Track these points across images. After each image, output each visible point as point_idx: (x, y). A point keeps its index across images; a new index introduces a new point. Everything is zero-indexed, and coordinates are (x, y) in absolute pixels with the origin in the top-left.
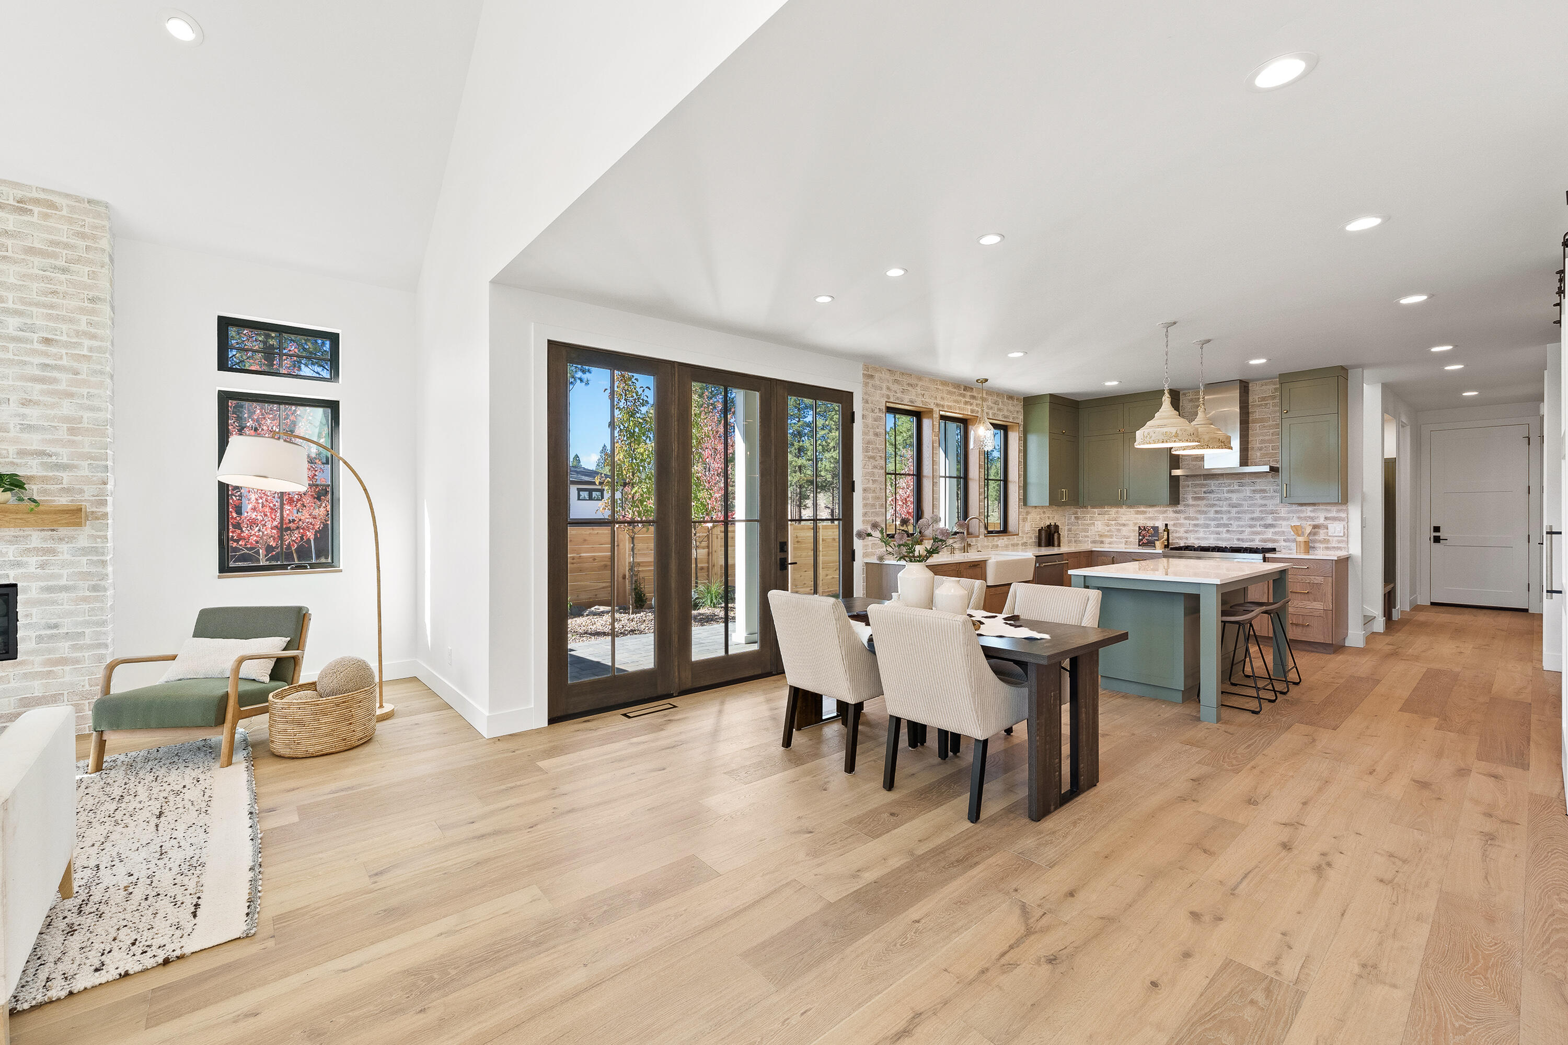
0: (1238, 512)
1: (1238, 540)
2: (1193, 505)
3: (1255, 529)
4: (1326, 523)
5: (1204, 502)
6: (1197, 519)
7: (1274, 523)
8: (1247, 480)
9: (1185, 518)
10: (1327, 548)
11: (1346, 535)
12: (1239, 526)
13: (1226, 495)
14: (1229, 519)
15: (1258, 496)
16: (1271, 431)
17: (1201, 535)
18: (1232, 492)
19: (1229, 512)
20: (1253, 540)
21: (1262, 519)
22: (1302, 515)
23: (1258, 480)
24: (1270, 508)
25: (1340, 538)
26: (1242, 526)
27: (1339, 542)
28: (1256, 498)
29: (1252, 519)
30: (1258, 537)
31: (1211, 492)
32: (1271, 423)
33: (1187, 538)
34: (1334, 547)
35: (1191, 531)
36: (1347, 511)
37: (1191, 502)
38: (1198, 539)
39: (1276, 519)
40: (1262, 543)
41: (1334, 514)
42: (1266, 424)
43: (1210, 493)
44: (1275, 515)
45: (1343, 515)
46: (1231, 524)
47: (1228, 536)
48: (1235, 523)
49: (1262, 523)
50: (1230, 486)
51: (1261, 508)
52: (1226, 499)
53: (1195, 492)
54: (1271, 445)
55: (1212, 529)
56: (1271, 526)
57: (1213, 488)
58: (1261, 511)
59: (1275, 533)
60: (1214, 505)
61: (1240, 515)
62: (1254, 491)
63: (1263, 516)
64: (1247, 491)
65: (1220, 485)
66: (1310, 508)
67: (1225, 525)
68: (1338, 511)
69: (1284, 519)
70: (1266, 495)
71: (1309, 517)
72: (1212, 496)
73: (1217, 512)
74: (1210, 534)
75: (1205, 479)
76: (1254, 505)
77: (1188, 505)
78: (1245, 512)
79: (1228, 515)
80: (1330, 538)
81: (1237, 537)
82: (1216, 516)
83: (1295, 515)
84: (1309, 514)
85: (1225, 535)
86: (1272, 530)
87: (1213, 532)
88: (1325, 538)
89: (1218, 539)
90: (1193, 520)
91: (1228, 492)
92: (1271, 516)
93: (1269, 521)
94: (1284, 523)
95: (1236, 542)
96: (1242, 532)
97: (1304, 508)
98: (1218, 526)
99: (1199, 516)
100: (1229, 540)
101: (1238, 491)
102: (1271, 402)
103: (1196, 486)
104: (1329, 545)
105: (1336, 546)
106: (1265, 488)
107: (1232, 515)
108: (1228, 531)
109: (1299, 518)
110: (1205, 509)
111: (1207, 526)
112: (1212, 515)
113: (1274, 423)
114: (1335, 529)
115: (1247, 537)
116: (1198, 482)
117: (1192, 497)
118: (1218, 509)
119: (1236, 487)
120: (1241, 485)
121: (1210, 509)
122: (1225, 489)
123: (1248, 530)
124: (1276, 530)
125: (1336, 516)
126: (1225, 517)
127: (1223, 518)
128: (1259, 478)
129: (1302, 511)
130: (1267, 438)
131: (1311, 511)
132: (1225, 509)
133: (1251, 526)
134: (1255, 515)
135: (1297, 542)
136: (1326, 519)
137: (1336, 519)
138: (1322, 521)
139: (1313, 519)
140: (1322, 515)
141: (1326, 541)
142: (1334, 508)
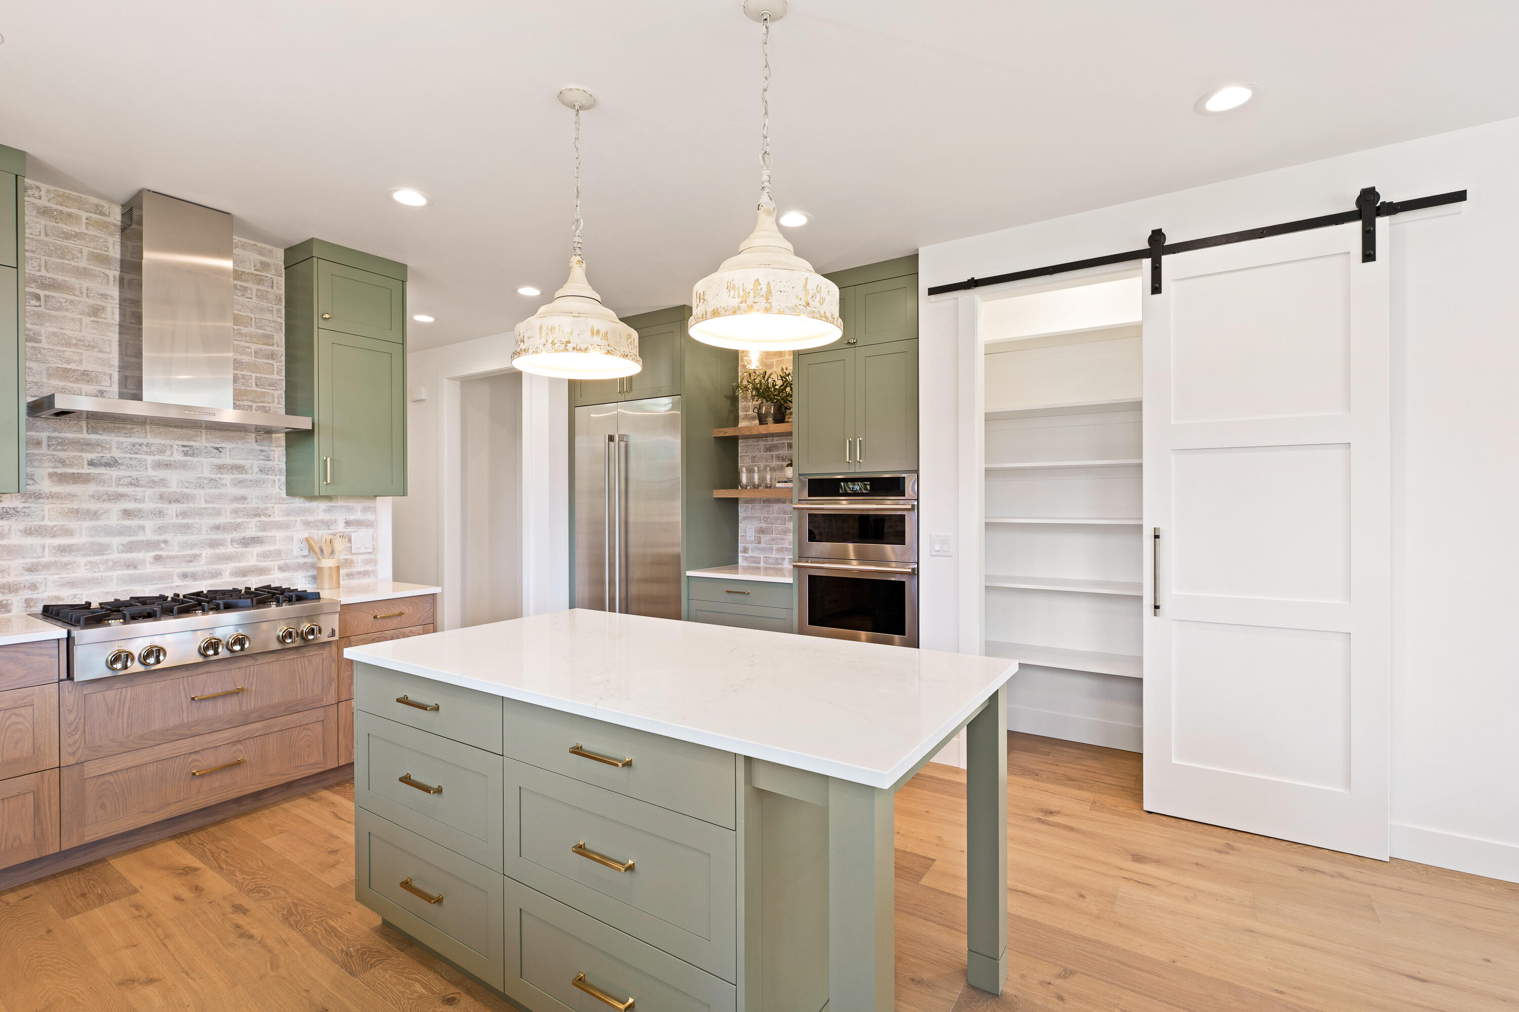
0: (184, 514)
1: (184, 576)
2: (52, 496)
3: (221, 550)
4: (347, 530)
5: (91, 488)
6: (68, 532)
7: (261, 534)
8: (203, 442)
9: (28, 532)
10: (350, 575)
11: (374, 550)
12: (184, 545)
13: (151, 472)
14: (161, 529)
15: (228, 478)
16: (254, 347)
17: (81, 573)
18: (167, 465)
19: (160, 513)
20: (216, 574)
21: (237, 527)
22: (311, 518)
23: (228, 445)
24: (253, 504)
25: (367, 557)
26: (193, 546)
27: (366, 562)
28: (224, 482)
29: (217, 528)
30: (228, 567)
31: (112, 463)
32: (253, 330)
33: (33, 587)
34: (359, 573)
35: (47, 566)
36: (374, 510)
37: (46, 486)
38: (72, 584)
39: (264, 527)
40: (239, 579)
41: (358, 515)
42: (244, 330)
43: (107, 465)
44: (263, 518)
45: (370, 517)
46: (165, 542)
47: (158, 569)
48: (176, 539)
49: (237, 535)
50: (162, 452)
51: (235, 505)
52: (153, 483)
53: (63, 462)
54: (254, 375)
55: (115, 556)
56: (255, 541)
57: (116, 454)
58: (235, 512)
59: (264, 556)
60: (119, 497)
61: (185, 521)
62: (220, 468)
63: (239, 520)
64: (204, 466)
65: (135, 448)
66: (323, 505)
67: (150, 545)
68: (365, 510)
69: (280, 526)
70: (244, 476)
71: (322, 521)
72: (113, 473)
73: (127, 514)
74: (110, 569)
75: (92, 430)
76: (220, 497)
77: (38, 496)
78: (199, 513)
79: (158, 522)
80: (354, 558)
81: (180, 570)
82: (127, 523)
83: (298, 519)
85: (150, 569)
86: (256, 549)
87: (116, 565)
88: (346, 557)
89: (133, 580)
90: (54, 536)
91: (158, 465)
92: (255, 520)
93: (251, 532)
94: (280, 534)
95: (177, 582)
96: (194, 558)
97: (314, 504)
98: (131, 547)
99: (72, 524)
100: (161, 578)
101: (184, 466)
102: (255, 287)
103: (63, 444)
104: (354, 570)
105: (362, 570)
106: (243, 462)
107: (167, 521)
108: (158, 558)
109: (307, 524)
110: (93, 506)
111: (101, 549)
112: (114, 520)
113: (260, 331)
114: (360, 536)
115: (205, 568)
116: (69, 435)
117: (51, 475)
118: (131, 506)
119: (178, 456)
120: (189, 452)
121: (107, 506)
122: (150, 459)
123: (206, 552)
124: (266, 548)
125: (362, 518)
126: (150, 524)
127: (143, 528)
128: (229, 439)
129: (311, 512)
130: (245, 359)
131: (325, 511)
132: (148, 506)
133: (213, 544)
134: (225, 519)
135: (320, 570)
136: (348, 523)
137: (360, 523)
138: (341, 527)
139: (327, 524)
140: (340, 517)
141: (349, 563)
142: (358, 506)
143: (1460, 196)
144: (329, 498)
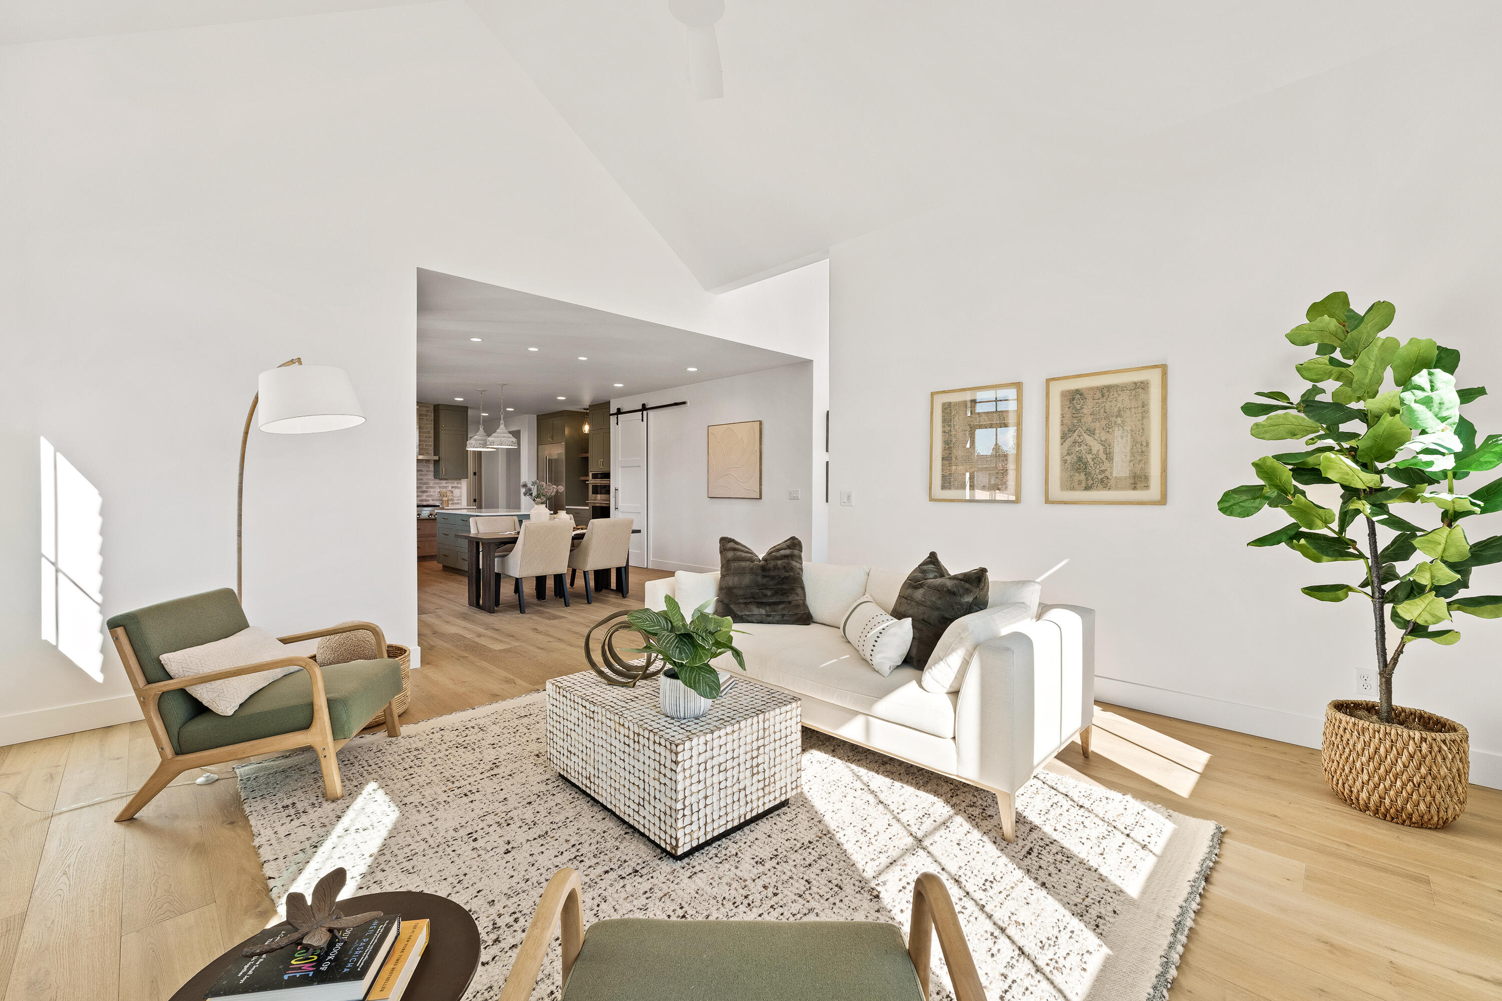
4: (452, 490)
11: (461, 496)
22: (441, 486)
24: (424, 481)
25: (458, 498)
27: (458, 500)
39: (428, 487)
41: (456, 485)
44: (427, 485)
59: (427, 496)
66: (445, 482)
68: (458, 483)
69: (432, 488)
70: (423, 473)
80: (454, 498)
83: (437, 484)
84: (444, 485)
86: (425, 494)
88: (451, 498)
94: (432, 490)
97: (443, 481)
105: (456, 502)
109: (439, 487)
114: (456, 492)
124: (428, 494)
129: (441, 483)
135: (442, 501)
136: (452, 487)
137: (456, 487)
138: (450, 488)
139: (446, 487)
140: (450, 485)
141: (452, 500)
142: (456, 482)
143: (684, 403)
144: (446, 479)
